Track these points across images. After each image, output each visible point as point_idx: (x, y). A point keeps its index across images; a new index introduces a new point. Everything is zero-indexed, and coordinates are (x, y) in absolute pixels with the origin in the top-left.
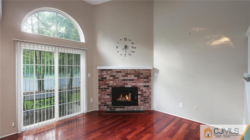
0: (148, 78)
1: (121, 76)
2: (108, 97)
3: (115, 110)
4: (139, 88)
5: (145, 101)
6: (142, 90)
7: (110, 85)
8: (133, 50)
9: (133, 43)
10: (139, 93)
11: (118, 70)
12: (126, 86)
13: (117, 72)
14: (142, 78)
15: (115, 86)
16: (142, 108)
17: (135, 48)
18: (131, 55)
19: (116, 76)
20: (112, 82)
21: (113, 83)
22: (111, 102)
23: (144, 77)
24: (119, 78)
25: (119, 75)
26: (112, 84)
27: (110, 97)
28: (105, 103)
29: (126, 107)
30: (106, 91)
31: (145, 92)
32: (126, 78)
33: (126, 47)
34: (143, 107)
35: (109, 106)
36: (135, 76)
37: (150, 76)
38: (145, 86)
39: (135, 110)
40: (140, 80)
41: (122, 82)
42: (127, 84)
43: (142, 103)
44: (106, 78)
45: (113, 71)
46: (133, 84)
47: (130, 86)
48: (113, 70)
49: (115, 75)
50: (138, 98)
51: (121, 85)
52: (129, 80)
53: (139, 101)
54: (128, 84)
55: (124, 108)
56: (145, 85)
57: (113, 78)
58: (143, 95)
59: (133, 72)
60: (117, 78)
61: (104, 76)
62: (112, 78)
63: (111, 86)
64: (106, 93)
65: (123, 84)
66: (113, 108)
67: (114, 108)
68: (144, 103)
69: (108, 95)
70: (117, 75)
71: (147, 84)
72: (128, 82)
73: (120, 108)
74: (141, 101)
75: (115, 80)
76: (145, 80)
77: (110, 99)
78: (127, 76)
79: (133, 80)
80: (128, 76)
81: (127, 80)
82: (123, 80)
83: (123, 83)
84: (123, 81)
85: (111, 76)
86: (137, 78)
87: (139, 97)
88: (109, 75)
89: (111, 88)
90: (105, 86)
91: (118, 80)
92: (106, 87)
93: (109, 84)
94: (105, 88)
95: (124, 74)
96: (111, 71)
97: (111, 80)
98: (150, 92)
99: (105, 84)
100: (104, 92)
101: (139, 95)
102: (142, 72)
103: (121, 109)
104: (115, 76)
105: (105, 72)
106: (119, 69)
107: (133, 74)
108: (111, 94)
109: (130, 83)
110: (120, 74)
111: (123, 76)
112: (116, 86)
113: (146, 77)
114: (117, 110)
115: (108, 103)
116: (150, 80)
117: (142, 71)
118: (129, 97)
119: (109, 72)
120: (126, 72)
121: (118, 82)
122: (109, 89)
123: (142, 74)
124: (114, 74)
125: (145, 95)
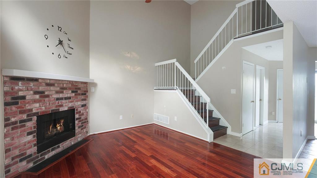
0: (85, 94)
1: (54, 92)
2: (30, 137)
3: (44, 158)
4: (77, 110)
5: (83, 126)
6: (80, 112)
7: (34, 111)
8: (70, 51)
9: (69, 40)
10: (77, 116)
11: (49, 82)
12: (61, 109)
13: (48, 85)
14: (79, 94)
15: (43, 112)
16: (79, 137)
17: (72, 49)
18: (67, 58)
19: (46, 93)
20: (37, 105)
21: (40, 106)
22: (36, 147)
23: (82, 93)
24: (51, 96)
25: (50, 91)
26: (37, 109)
27: (34, 137)
28: (22, 155)
29: (60, 144)
30: (24, 126)
31: (83, 114)
32: (61, 96)
33: (61, 42)
34: (80, 135)
35: (33, 157)
36: (73, 92)
37: (87, 91)
38: (83, 106)
39: (73, 143)
40: (77, 98)
41: (55, 104)
42: (62, 106)
43: (80, 130)
44: (24, 98)
45: (41, 83)
46: (70, 105)
47: (66, 109)
48: (40, 81)
49: (43, 90)
50: (76, 125)
51: (53, 108)
52: (66, 98)
53: (76, 128)
54: (64, 105)
55: (59, 147)
56: (83, 103)
57: (40, 97)
58: (80, 118)
59: (70, 85)
60: (48, 96)
61: (21, 94)
62: (37, 97)
63: (34, 114)
64: (24, 131)
65: (56, 106)
66: (40, 158)
67: (41, 156)
68: (82, 129)
69: (29, 134)
70: (47, 91)
71: (84, 102)
72: (64, 101)
73: (53, 150)
74: (79, 127)
75: (44, 100)
76: (83, 97)
77: (33, 141)
78: (62, 92)
79: (70, 98)
80: (64, 91)
81: (62, 99)
82: (58, 99)
83: (57, 104)
84: (57, 101)
85: (36, 93)
86: (75, 95)
87: (76, 122)
88: (32, 90)
89: (35, 118)
90: (21, 115)
91: (50, 101)
92: (25, 117)
93: (31, 110)
94: (21, 121)
95: (58, 89)
96: (36, 83)
97: (35, 101)
98: (87, 112)
99: (21, 112)
100: (19, 130)
101: (77, 119)
102: (80, 86)
103: (54, 153)
104: (43, 92)
105: (22, 84)
106: (50, 79)
107: (70, 89)
108: (36, 129)
109: (66, 104)
110: (52, 88)
111: (57, 92)
112: (46, 112)
113: (84, 93)
114: (47, 157)
115: (29, 152)
116: (87, 97)
117: (80, 84)
118: (61, 126)
119: (32, 84)
120: (62, 85)
121: (48, 103)
122: (30, 120)
123: (79, 89)
124: (41, 89)
125: (83, 117)
